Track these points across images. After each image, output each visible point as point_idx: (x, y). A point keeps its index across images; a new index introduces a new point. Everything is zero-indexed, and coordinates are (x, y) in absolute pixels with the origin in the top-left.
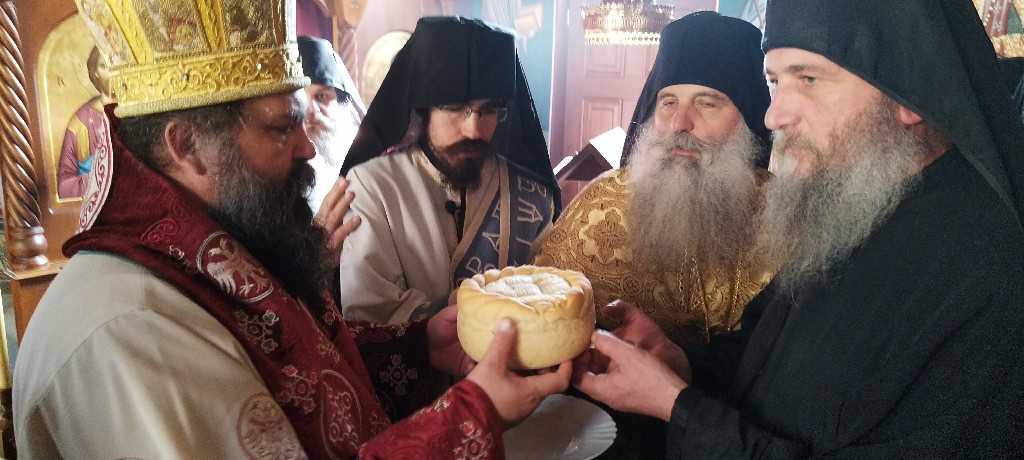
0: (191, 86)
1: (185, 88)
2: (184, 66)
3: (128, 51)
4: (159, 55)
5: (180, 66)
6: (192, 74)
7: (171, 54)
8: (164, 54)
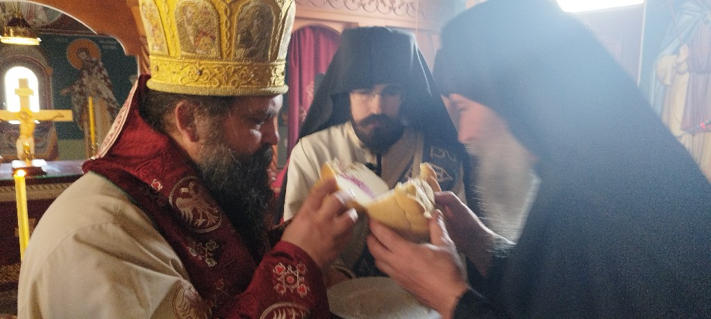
0: (201, 80)
1: (196, 81)
2: (200, 65)
3: (165, 45)
4: (185, 53)
5: (197, 65)
6: (204, 72)
7: (194, 54)
8: (189, 54)
